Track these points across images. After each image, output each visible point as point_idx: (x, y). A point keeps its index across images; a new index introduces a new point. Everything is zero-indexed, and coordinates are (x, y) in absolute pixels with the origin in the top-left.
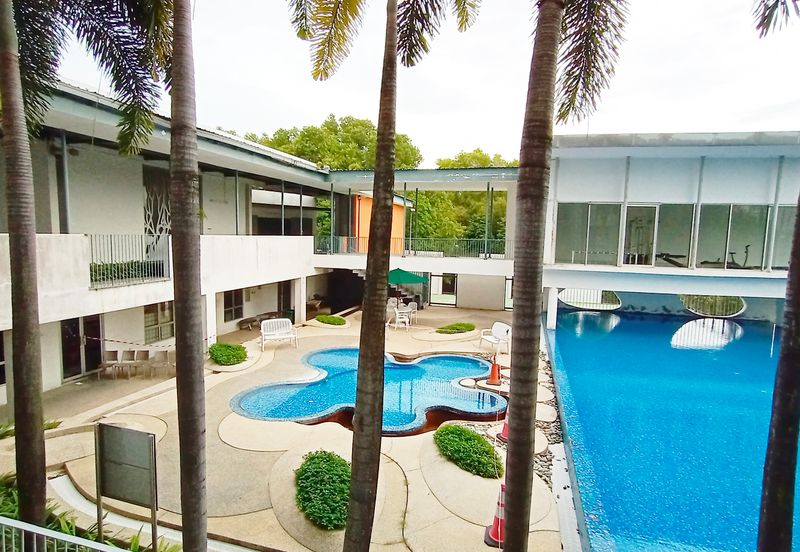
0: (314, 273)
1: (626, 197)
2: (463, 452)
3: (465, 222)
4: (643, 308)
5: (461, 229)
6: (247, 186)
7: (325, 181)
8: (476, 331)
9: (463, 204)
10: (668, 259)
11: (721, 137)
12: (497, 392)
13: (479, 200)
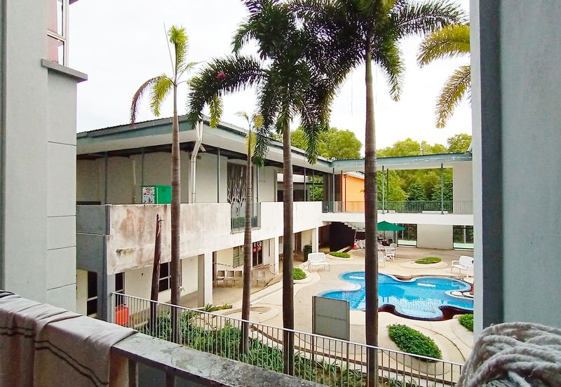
0: (322, 225)
5: (406, 195)
6: (275, 171)
7: (330, 166)
8: (441, 263)
13: (414, 174)
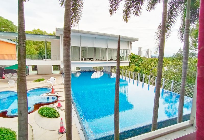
1: (81, 45)
2: (48, 113)
3: (37, 50)
4: (85, 70)
5: (36, 52)
8: (45, 80)
9: (36, 45)
10: (90, 59)
11: (98, 33)
12: (54, 96)
13: (41, 44)
